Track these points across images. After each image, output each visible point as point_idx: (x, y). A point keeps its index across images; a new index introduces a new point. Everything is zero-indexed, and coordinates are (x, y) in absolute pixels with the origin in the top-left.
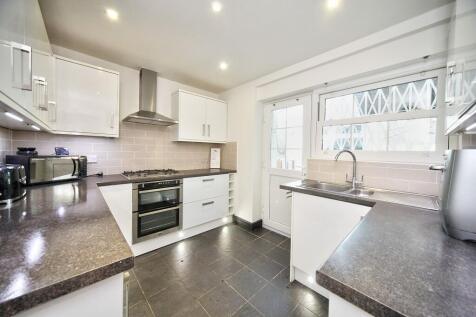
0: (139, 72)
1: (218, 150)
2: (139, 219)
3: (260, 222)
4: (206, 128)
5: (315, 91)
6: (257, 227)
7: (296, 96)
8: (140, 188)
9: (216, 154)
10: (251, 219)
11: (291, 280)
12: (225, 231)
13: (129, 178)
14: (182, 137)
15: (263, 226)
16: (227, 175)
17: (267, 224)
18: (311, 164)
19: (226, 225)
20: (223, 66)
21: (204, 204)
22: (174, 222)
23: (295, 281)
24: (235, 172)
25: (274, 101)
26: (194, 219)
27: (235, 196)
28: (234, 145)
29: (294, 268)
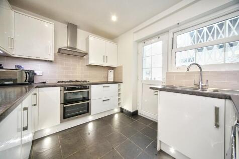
0: (67, 26)
1: (113, 71)
2: (64, 108)
3: (137, 112)
4: (105, 58)
5: (170, 31)
6: (135, 114)
7: (157, 36)
8: (65, 90)
9: (111, 73)
10: (131, 110)
11: (158, 149)
12: (116, 117)
13: (59, 84)
14: (91, 62)
15: (139, 114)
16: (118, 84)
17: (141, 113)
18: (168, 75)
19: (117, 113)
20: (114, 18)
21: (104, 101)
22: (86, 111)
23: (161, 151)
24: (122, 82)
25: (144, 41)
26: (98, 109)
27: (122, 97)
28: (121, 67)
29: (160, 141)
